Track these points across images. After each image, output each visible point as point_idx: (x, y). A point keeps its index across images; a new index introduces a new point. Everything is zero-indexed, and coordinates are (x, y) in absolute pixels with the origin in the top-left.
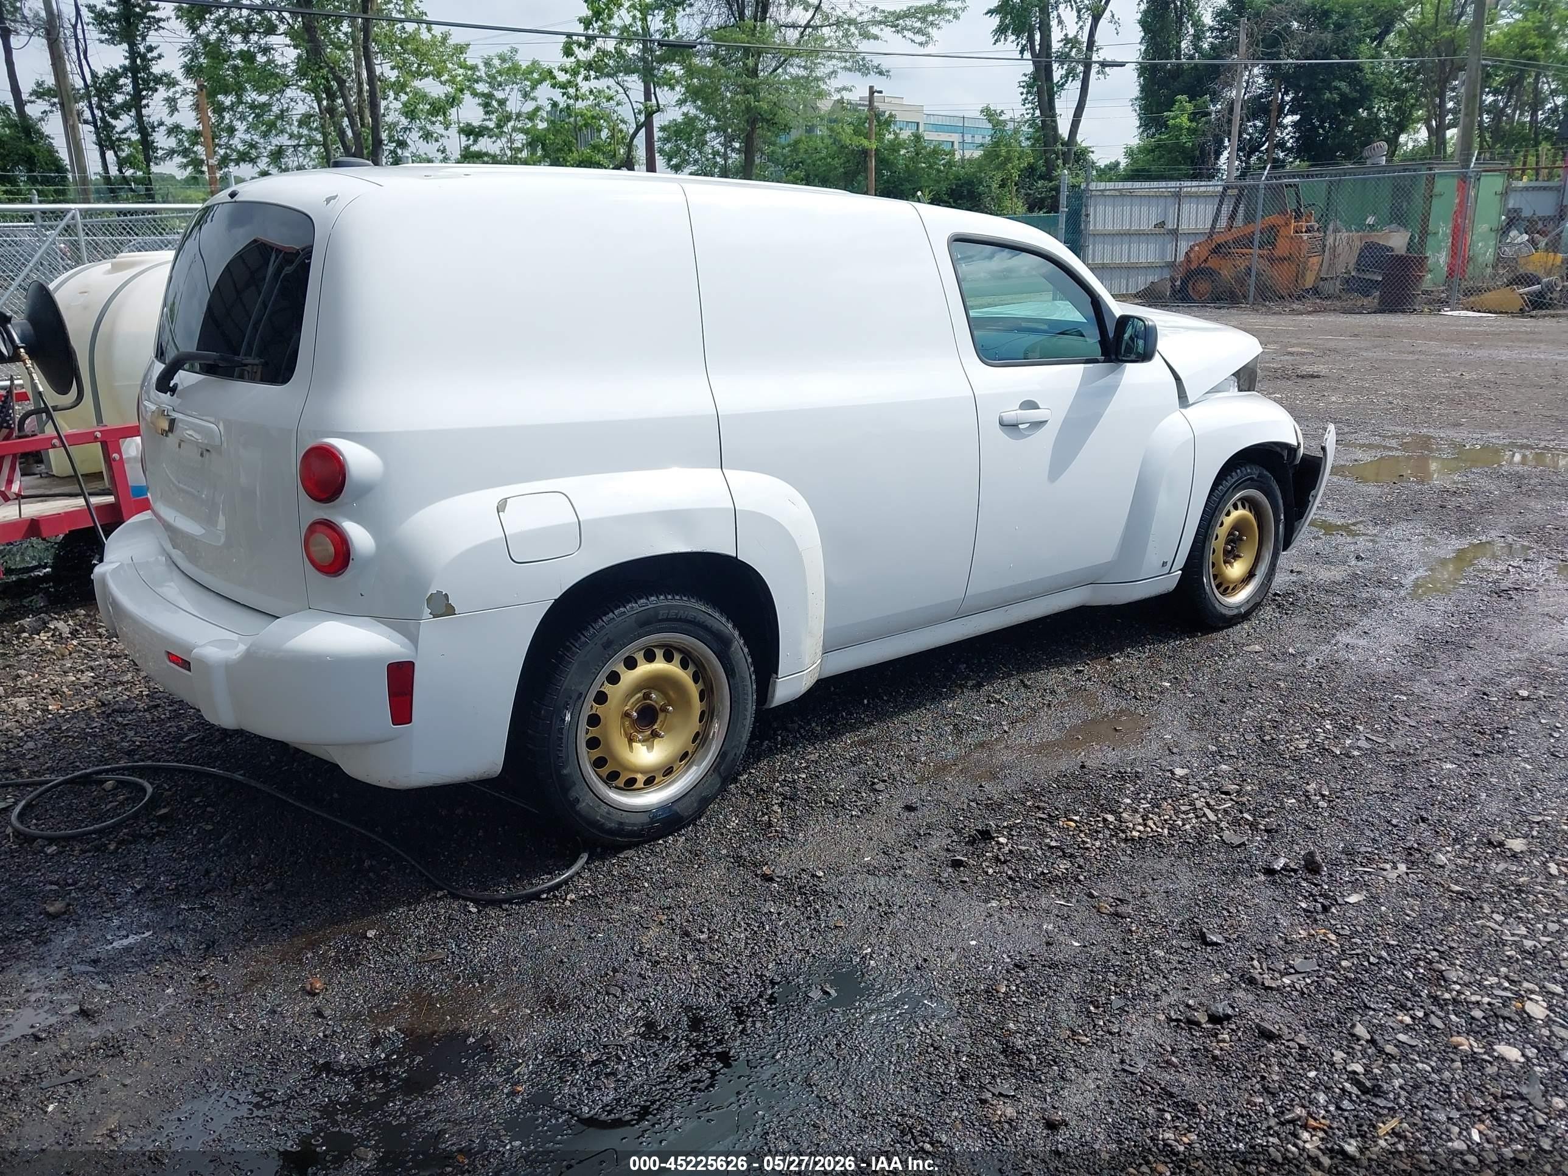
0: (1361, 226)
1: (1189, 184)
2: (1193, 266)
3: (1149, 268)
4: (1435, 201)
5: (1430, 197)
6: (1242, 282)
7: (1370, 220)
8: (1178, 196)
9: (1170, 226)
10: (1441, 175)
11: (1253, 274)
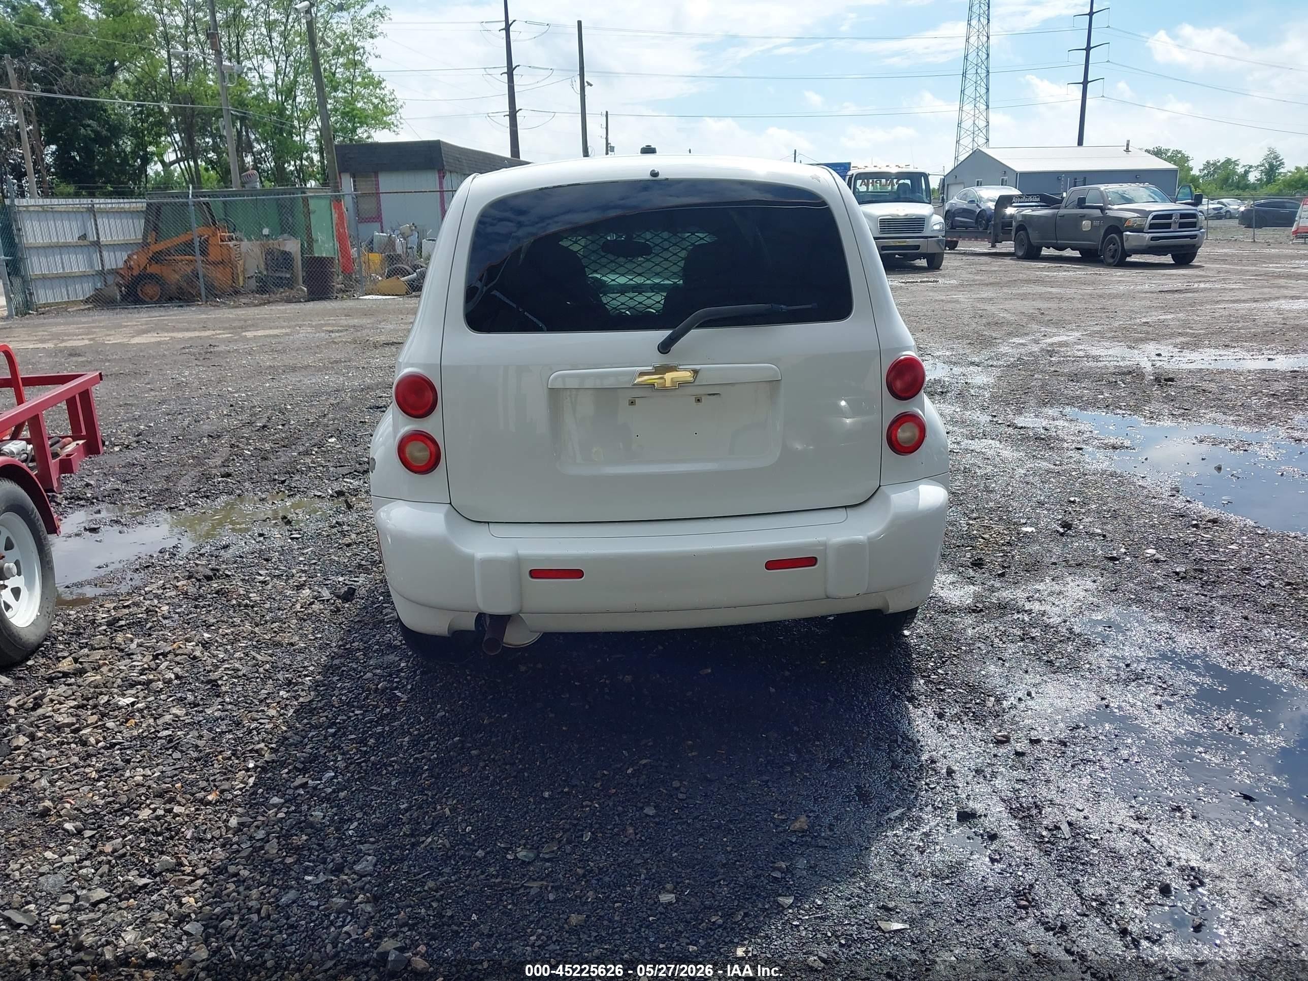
0: (260, 236)
1: (102, 201)
2: (135, 273)
3: (83, 277)
4: (312, 216)
5: (308, 213)
6: (190, 282)
7: (266, 231)
8: (91, 211)
9: (92, 237)
10: (311, 197)
11: (200, 276)
